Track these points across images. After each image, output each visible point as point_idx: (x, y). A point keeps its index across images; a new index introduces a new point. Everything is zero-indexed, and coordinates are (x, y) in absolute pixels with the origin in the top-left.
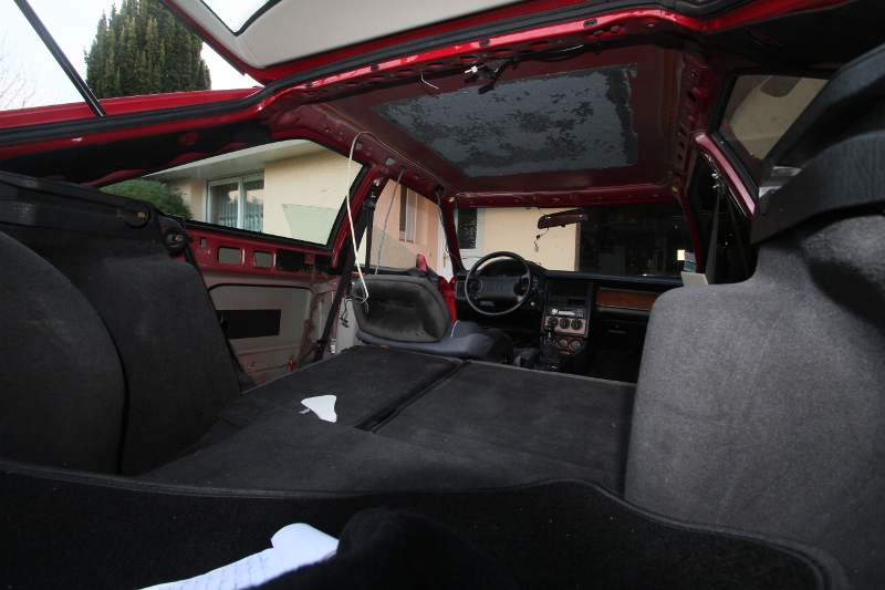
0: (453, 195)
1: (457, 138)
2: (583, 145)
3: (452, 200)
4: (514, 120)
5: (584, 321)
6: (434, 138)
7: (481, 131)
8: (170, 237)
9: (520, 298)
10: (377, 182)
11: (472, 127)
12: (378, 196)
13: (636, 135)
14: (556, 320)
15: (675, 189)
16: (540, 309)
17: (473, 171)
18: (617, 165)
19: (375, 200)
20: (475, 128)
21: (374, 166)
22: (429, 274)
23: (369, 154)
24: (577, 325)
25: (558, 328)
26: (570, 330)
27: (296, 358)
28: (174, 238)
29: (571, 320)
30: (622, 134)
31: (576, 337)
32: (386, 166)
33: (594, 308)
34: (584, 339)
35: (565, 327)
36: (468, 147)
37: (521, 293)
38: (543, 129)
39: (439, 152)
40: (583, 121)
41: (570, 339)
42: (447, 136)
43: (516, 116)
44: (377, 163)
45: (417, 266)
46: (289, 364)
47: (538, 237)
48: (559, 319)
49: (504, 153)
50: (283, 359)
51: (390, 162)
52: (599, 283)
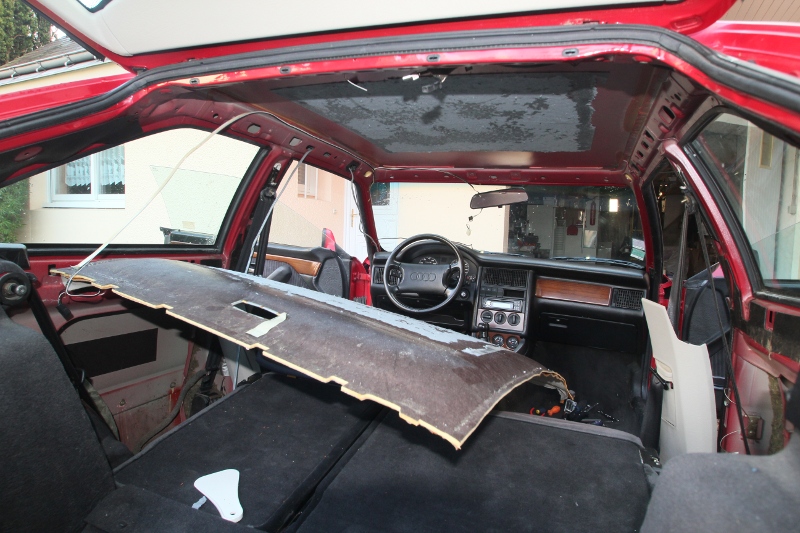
0: (370, 168)
1: (380, 119)
2: (531, 132)
3: (368, 175)
4: (453, 108)
5: (522, 316)
6: (351, 118)
7: (410, 115)
8: (8, 287)
9: (450, 293)
10: (278, 166)
11: (400, 111)
12: (278, 182)
13: (594, 128)
14: (491, 315)
15: (628, 177)
16: (471, 299)
17: (395, 148)
18: (566, 150)
19: (276, 187)
20: (404, 111)
21: (274, 148)
22: (337, 254)
23: (268, 137)
24: (514, 321)
25: (492, 323)
26: (506, 326)
27: (180, 383)
28: (13, 288)
29: (507, 314)
30: (578, 126)
31: (514, 335)
32: (290, 147)
33: (533, 298)
34: (522, 336)
35: (500, 321)
36: (393, 127)
37: (452, 286)
38: (487, 116)
39: (355, 131)
40: (535, 113)
41: (506, 336)
42: (368, 117)
43: (455, 105)
44: (279, 145)
45: (324, 244)
46: (170, 392)
47: (471, 218)
48: (494, 312)
49: (436, 134)
50: (162, 387)
51: (295, 142)
52: (539, 271)
